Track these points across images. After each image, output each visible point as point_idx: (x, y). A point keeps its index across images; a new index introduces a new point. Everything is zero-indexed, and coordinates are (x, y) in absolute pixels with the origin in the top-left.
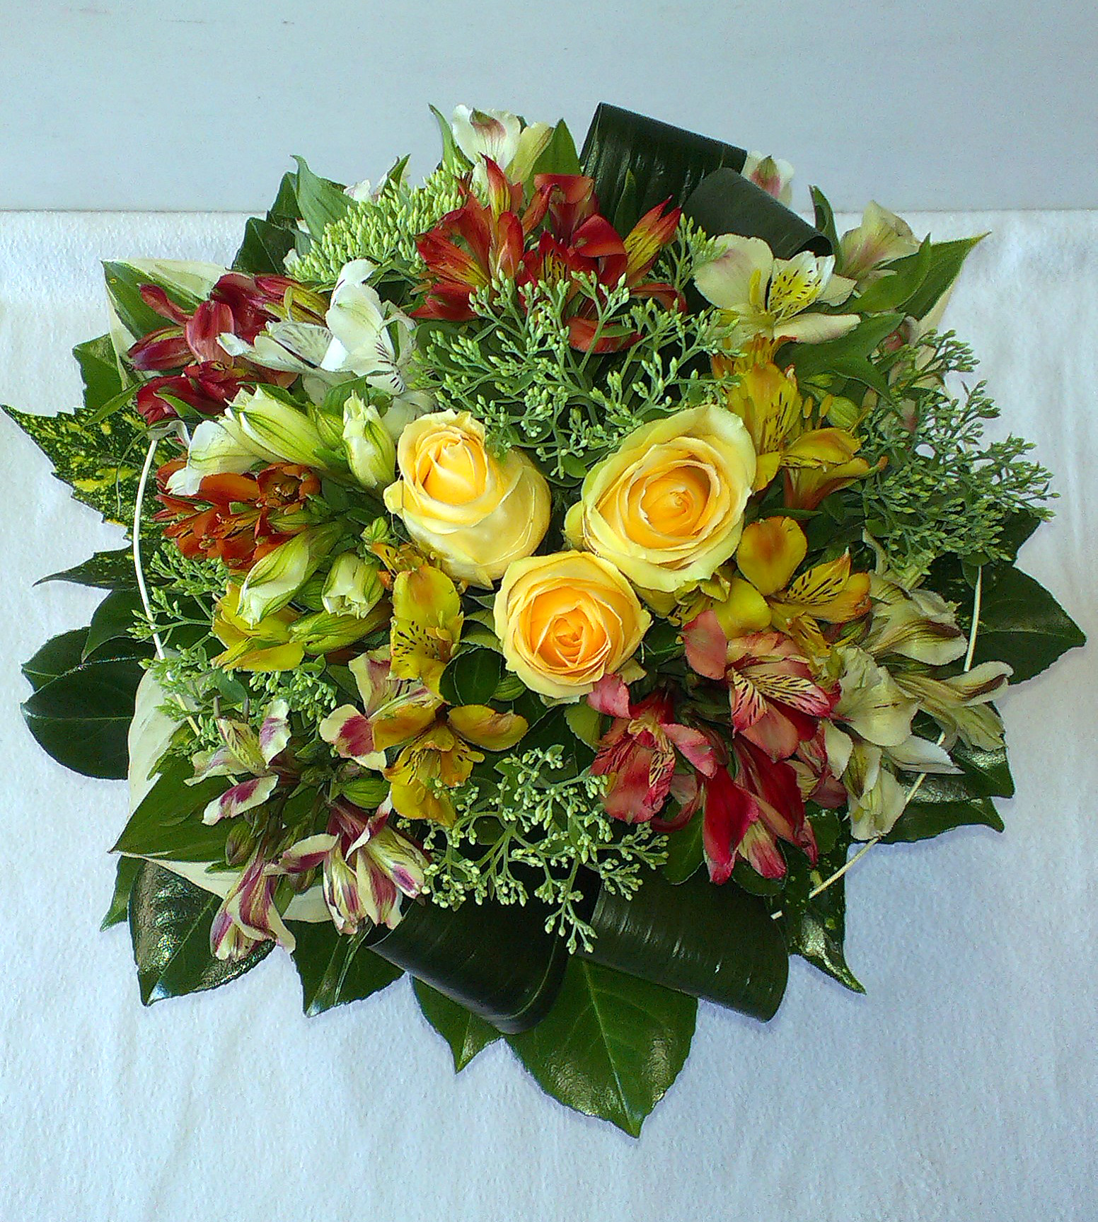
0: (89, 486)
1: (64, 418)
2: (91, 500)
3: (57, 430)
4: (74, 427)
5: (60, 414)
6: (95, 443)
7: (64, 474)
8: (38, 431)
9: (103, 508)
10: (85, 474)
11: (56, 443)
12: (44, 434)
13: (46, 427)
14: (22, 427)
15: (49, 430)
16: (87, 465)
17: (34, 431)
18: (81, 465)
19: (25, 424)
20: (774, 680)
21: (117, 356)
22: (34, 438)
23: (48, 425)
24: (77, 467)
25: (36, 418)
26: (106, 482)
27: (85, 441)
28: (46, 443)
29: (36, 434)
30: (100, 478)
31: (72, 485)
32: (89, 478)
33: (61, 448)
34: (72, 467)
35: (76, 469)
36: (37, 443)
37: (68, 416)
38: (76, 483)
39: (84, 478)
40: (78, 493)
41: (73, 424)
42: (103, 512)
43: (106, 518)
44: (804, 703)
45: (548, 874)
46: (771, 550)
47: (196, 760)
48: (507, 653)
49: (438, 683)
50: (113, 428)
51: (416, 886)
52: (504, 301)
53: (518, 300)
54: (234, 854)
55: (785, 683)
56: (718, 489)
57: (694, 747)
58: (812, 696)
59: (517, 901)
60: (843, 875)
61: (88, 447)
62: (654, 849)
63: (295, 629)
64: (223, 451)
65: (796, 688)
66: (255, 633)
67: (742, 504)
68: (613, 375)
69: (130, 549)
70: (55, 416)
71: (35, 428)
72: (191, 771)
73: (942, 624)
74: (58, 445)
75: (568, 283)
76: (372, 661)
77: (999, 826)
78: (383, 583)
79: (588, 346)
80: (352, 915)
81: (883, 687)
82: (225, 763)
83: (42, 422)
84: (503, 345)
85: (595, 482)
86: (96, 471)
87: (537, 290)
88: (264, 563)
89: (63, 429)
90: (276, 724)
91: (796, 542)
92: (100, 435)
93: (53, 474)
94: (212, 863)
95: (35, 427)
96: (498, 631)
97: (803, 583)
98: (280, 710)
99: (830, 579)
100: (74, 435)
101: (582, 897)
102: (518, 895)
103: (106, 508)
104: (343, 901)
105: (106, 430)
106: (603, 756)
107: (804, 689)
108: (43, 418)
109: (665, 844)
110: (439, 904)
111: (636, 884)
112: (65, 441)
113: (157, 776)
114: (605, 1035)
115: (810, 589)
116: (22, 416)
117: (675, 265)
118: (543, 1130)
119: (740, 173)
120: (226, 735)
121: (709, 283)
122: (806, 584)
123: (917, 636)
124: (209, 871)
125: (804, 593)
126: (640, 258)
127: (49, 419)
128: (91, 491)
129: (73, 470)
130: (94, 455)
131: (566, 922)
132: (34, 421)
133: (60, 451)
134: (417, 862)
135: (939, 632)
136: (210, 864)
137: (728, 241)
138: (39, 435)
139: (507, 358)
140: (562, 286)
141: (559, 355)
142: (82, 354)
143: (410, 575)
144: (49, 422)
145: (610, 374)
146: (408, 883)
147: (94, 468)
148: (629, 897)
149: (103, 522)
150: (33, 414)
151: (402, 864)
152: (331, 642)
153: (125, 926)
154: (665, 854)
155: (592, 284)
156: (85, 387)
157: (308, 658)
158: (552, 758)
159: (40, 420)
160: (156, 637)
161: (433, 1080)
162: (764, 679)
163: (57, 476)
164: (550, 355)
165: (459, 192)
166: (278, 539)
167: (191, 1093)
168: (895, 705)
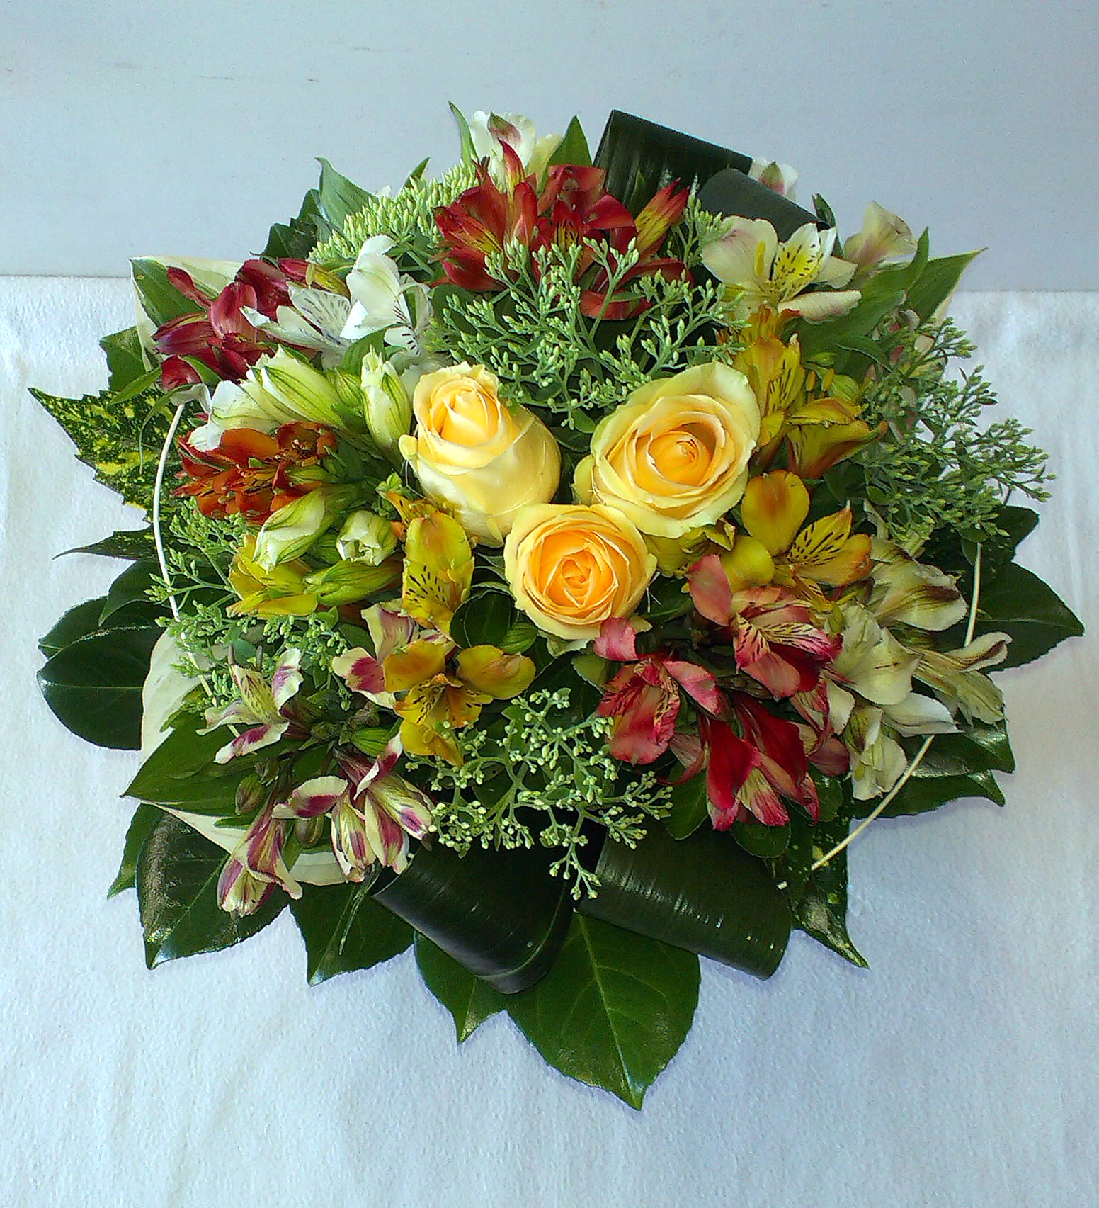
0: (111, 469)
1: (89, 401)
2: (113, 483)
3: (82, 413)
4: (99, 410)
5: (85, 397)
6: (118, 427)
7: (87, 456)
8: (63, 414)
9: (124, 491)
10: (108, 457)
11: (81, 426)
12: (69, 417)
13: (71, 409)
14: (48, 409)
15: (75, 413)
16: (109, 448)
17: (60, 414)
18: (103, 448)
19: (51, 407)
20: (777, 629)
21: (142, 346)
22: (59, 421)
23: (73, 408)
24: (100, 450)
25: (62, 400)
26: (127, 466)
27: (108, 425)
28: (70, 426)
29: (62, 417)
30: (122, 461)
31: (94, 468)
32: (111, 461)
33: (85, 431)
34: (95, 450)
35: (98, 452)
36: (62, 426)
37: (93, 398)
38: (100, 466)
39: (107, 461)
40: (101, 477)
41: (96, 407)
42: (123, 494)
43: (126, 500)
44: (806, 644)
45: (553, 819)
46: (775, 505)
47: (208, 715)
48: (517, 592)
49: (448, 626)
50: (136, 411)
51: (423, 827)
52: (519, 265)
53: (531, 263)
54: (244, 803)
55: (789, 630)
56: (724, 440)
57: (699, 683)
58: (814, 638)
59: (523, 845)
60: (845, 848)
61: (112, 430)
62: (660, 802)
63: (310, 580)
64: (243, 412)
65: (800, 633)
66: (270, 582)
67: (746, 457)
68: (622, 338)
69: (150, 530)
70: (81, 399)
71: (60, 410)
72: (203, 723)
73: (942, 587)
74: (83, 428)
75: (580, 247)
76: (384, 611)
77: (1000, 801)
78: (396, 534)
79: (598, 314)
80: (360, 862)
81: (885, 649)
82: (237, 713)
83: (68, 404)
84: (517, 306)
85: (604, 435)
86: (118, 454)
87: (550, 253)
88: (280, 514)
89: (88, 412)
90: (288, 671)
91: (799, 498)
92: (123, 418)
93: (77, 456)
94: (223, 818)
95: (58, 408)
96: (509, 575)
97: (805, 539)
98: (293, 657)
99: (832, 533)
100: (99, 419)
101: (586, 841)
102: (524, 840)
103: (126, 490)
104: (351, 848)
105: (129, 413)
106: (610, 700)
107: (807, 633)
108: (68, 400)
109: (669, 796)
110: (445, 844)
111: (639, 834)
112: (90, 425)
113: (170, 730)
114: (608, 1008)
115: (813, 545)
116: (48, 398)
117: (683, 245)
118: (543, 1189)
119: (747, 174)
120: (239, 683)
121: (716, 258)
122: (808, 539)
123: (917, 603)
124: (217, 825)
125: (808, 550)
126: (650, 236)
127: (74, 401)
128: (113, 474)
129: (96, 453)
130: (117, 439)
131: (571, 866)
132: (60, 404)
133: (84, 433)
134: (425, 805)
135: (939, 596)
136: (219, 819)
137: (735, 222)
138: (65, 417)
139: (521, 318)
140: (574, 250)
141: (571, 315)
142: (109, 344)
143: (423, 521)
144: (74, 405)
145: (619, 338)
146: (415, 824)
147: (116, 451)
148: (633, 846)
149: (123, 504)
150: (59, 395)
151: (411, 807)
152: (346, 592)
153: (133, 891)
154: (669, 805)
155: (603, 252)
156: (111, 374)
157: (322, 607)
158: (560, 700)
159: (65, 402)
160: (172, 599)
161: (432, 1136)
162: (767, 629)
163: (80, 458)
164: (562, 315)
165: (477, 175)
166: (296, 493)
167: (186, 1145)
168: (895, 664)
